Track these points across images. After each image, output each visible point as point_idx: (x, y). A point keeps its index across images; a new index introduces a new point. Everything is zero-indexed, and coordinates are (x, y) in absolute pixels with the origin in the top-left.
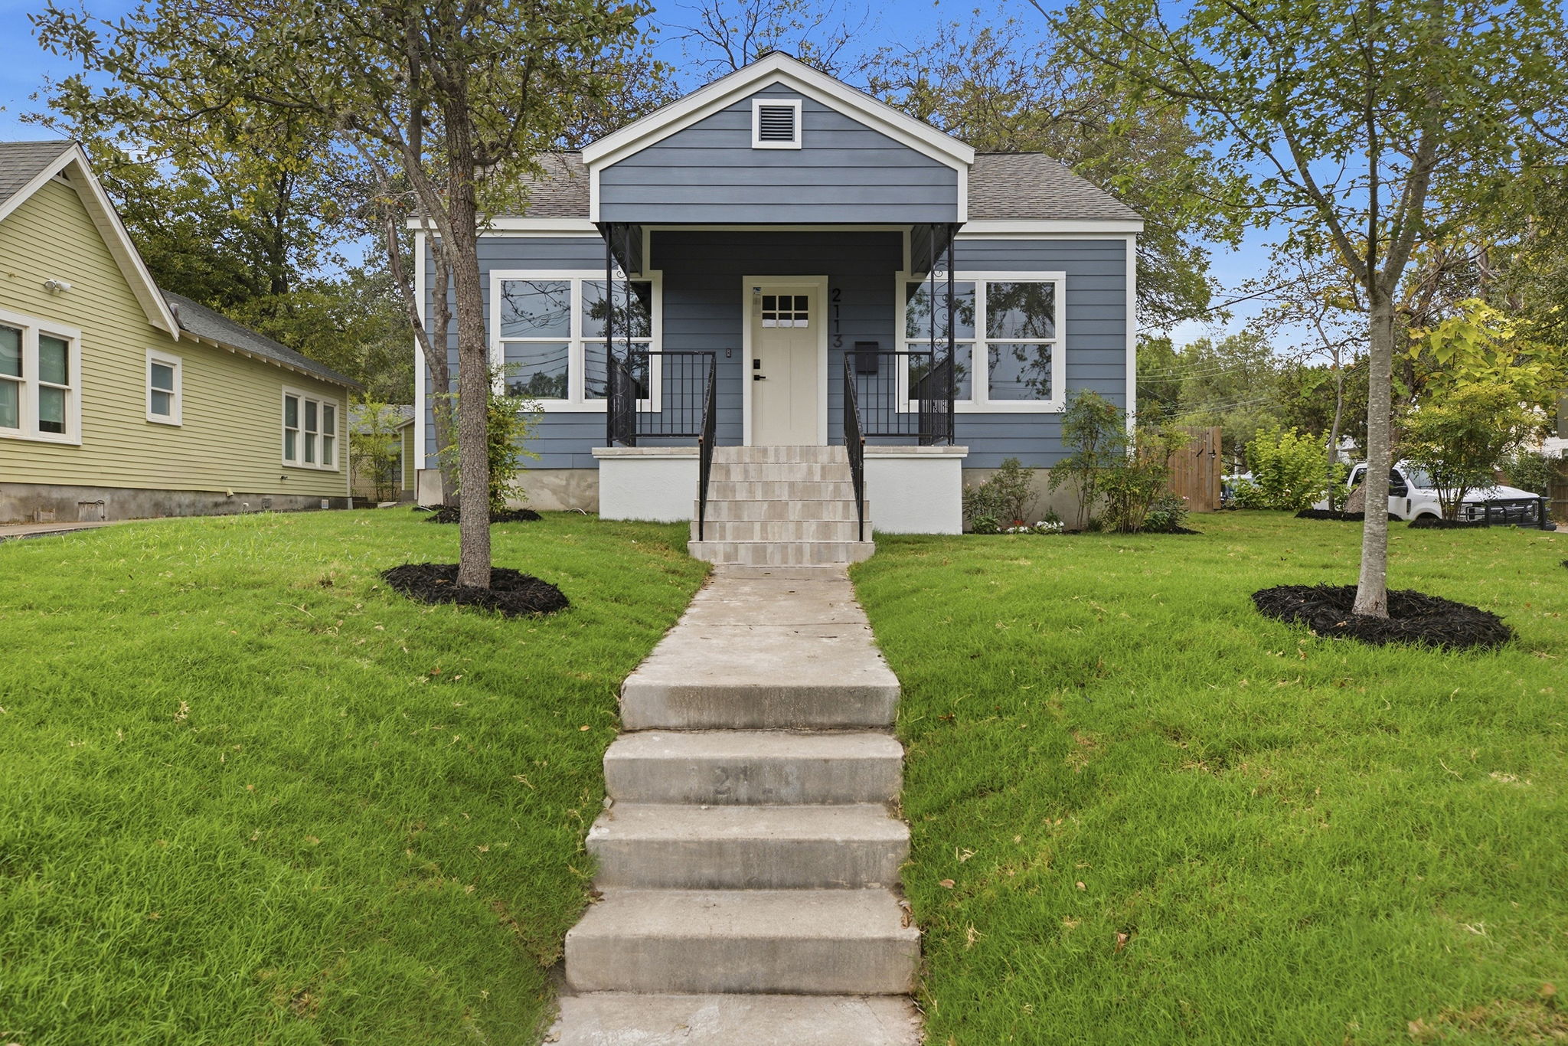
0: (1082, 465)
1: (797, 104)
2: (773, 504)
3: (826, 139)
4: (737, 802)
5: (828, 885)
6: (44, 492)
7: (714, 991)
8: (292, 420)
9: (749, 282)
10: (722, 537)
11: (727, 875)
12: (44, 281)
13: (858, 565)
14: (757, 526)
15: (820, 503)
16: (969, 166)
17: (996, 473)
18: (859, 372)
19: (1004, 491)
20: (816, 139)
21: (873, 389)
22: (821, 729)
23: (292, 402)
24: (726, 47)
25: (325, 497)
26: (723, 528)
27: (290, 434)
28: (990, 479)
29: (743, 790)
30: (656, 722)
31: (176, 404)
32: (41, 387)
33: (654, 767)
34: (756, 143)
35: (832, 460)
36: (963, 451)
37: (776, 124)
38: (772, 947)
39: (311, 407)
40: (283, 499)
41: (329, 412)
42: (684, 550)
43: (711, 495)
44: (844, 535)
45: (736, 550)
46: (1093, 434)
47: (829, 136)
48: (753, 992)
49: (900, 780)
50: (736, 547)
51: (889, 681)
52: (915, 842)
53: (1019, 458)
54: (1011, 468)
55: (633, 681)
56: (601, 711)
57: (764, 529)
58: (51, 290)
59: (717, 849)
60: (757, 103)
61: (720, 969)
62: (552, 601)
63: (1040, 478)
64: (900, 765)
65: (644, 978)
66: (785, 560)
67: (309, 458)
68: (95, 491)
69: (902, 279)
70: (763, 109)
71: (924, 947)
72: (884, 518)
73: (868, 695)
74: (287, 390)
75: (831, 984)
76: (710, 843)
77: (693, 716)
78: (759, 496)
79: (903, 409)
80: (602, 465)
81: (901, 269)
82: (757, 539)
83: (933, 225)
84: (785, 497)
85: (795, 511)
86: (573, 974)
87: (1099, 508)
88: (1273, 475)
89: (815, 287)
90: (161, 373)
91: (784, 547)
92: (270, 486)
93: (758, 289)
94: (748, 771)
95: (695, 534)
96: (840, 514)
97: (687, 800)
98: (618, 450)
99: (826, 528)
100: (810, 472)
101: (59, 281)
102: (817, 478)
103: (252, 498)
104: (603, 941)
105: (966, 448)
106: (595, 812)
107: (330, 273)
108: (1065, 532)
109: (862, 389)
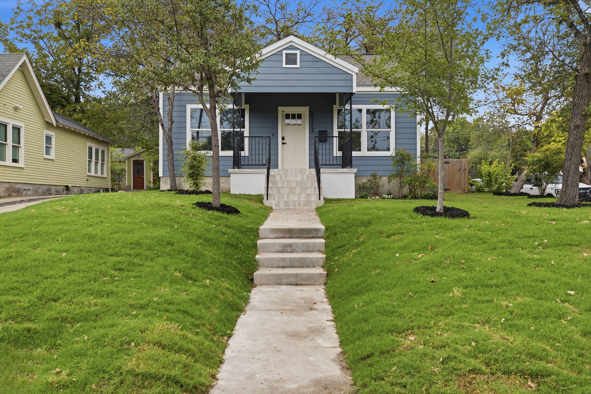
0: (399, 175)
1: (298, 52)
2: (291, 188)
3: (308, 64)
4: (288, 252)
5: (308, 267)
6: (13, 185)
7: (284, 285)
8: (90, 157)
9: (280, 109)
10: (274, 199)
11: (286, 265)
12: (14, 106)
13: (318, 207)
14: (286, 195)
15: (306, 188)
16: (357, 74)
17: (369, 178)
18: (320, 141)
19: (372, 184)
20: (305, 64)
21: (324, 148)
22: (307, 238)
23: (90, 149)
24: (268, 6)
25: (101, 188)
26: (274, 196)
27: (90, 162)
28: (367, 180)
29: (289, 249)
30: (268, 237)
31: (53, 151)
32: (13, 146)
33: (268, 244)
34: (284, 65)
35: (310, 173)
36: (355, 170)
37: (291, 59)
38: (296, 275)
39: (97, 151)
40: (87, 188)
41: (103, 152)
42: (262, 203)
43: (270, 185)
44: (314, 198)
45: (279, 203)
46: (403, 164)
47: (309, 63)
48: (292, 285)
49: (324, 247)
50: (279, 202)
51: (322, 227)
52: (326, 258)
53: (377, 172)
54: (374, 176)
55: (261, 227)
56: (255, 233)
57: (288, 196)
58: (16, 109)
59: (284, 259)
60: (284, 52)
61: (286, 280)
62: (236, 212)
63: (385, 179)
64: (324, 244)
65: (270, 282)
66: (295, 206)
67: (96, 172)
68: (28, 185)
69: (336, 108)
70: (287, 54)
71: (328, 275)
72: (327, 193)
73: (317, 230)
74: (89, 144)
75: (308, 283)
76: (282, 258)
77: (276, 235)
78: (286, 185)
79: (335, 155)
80: (231, 175)
81: (335, 104)
82: (285, 199)
83: (345, 93)
84: (294, 186)
85: (298, 190)
86: (255, 282)
87: (406, 190)
88: (488, 178)
89: (305, 110)
90: (48, 139)
91: (295, 202)
92: (82, 183)
93: (283, 111)
94: (290, 245)
95: (265, 198)
96: (313, 191)
97: (276, 252)
98: (236, 170)
99: (308, 196)
100: (303, 177)
101: (18, 106)
102: (305, 179)
103: (77, 188)
104: (262, 274)
105: (356, 169)
106: (256, 253)
107: (97, 93)
108: (393, 198)
109: (320, 148)
